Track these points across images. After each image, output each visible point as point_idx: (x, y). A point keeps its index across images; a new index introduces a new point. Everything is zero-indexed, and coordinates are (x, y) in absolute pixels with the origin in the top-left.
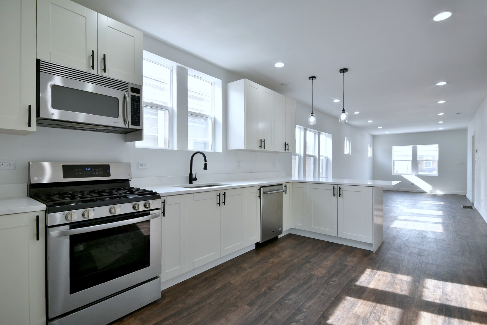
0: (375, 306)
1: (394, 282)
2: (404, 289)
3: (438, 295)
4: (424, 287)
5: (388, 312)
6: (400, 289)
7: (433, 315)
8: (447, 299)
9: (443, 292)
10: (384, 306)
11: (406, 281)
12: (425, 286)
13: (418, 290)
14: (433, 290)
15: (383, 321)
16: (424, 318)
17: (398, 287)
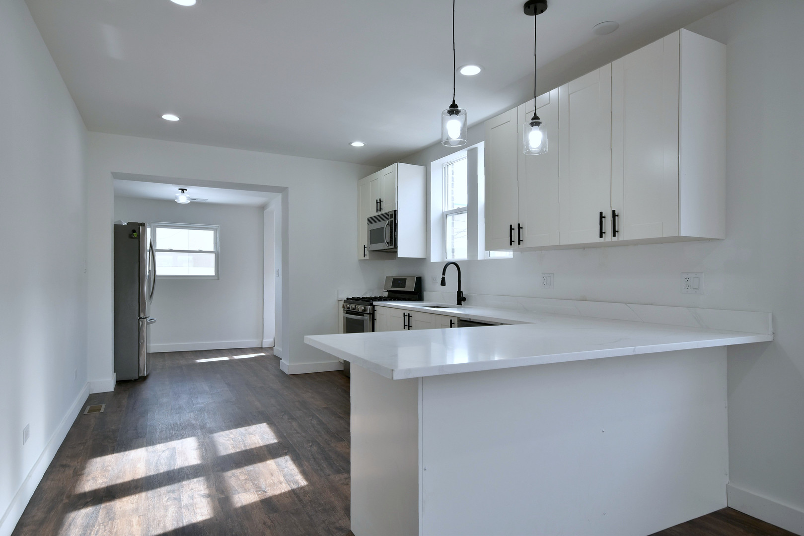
0: (245, 446)
1: (252, 482)
2: (233, 479)
3: (186, 493)
4: (209, 496)
5: (230, 447)
6: (237, 476)
7: (187, 465)
8: (173, 492)
9: (180, 500)
10: (238, 451)
11: (238, 493)
12: (209, 499)
13: (215, 486)
14: (195, 498)
15: (228, 440)
16: (195, 458)
17: (242, 477)
